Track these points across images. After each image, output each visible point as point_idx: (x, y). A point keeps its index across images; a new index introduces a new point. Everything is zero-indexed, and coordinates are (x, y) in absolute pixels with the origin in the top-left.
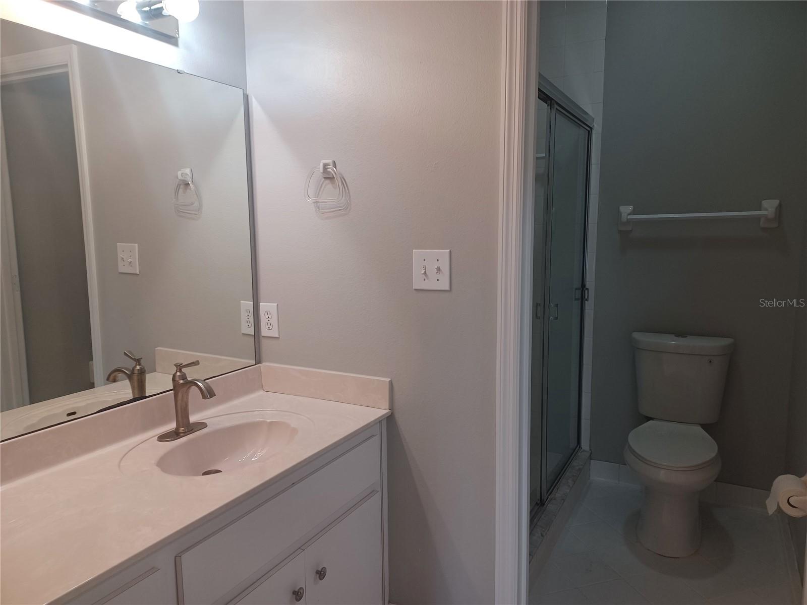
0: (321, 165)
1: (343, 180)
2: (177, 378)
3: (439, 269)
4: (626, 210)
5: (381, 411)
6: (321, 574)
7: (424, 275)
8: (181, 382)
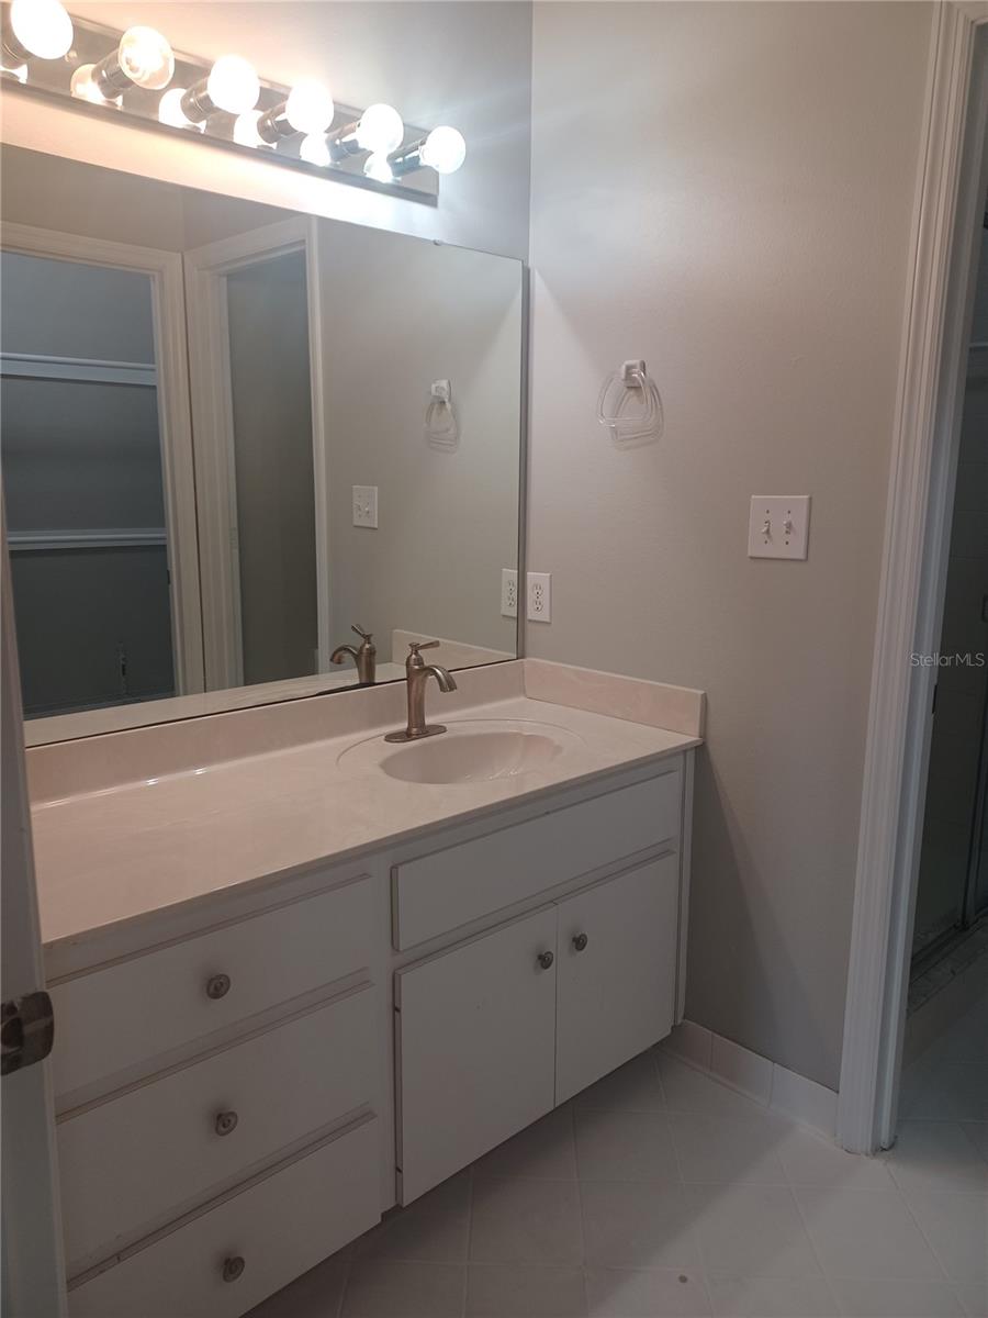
0: (624, 367)
1: (654, 388)
2: (412, 662)
3: (789, 526)
5: (689, 737)
6: (579, 943)
7: (766, 536)
8: (417, 667)
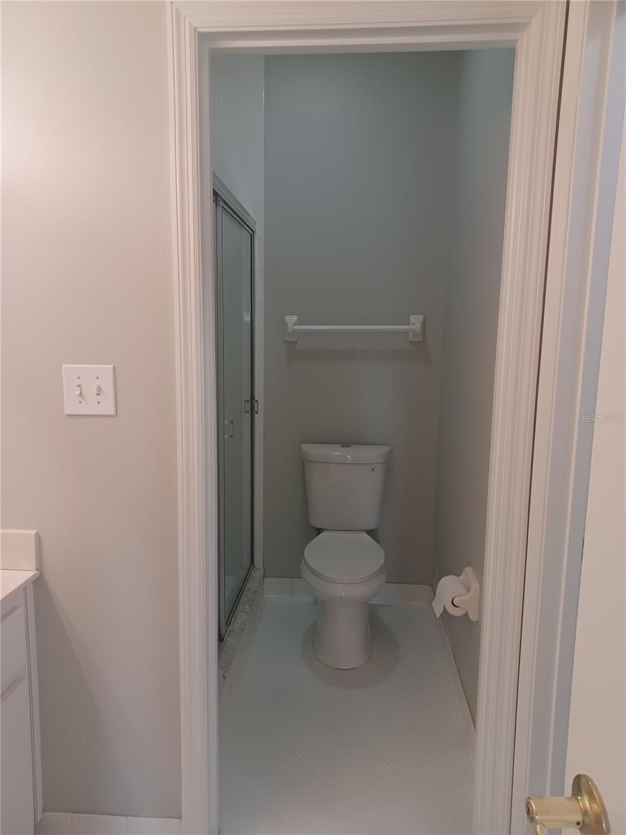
3: (99, 389)
4: (291, 320)
5: (28, 574)
7: (79, 397)
